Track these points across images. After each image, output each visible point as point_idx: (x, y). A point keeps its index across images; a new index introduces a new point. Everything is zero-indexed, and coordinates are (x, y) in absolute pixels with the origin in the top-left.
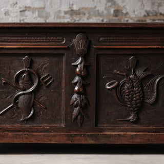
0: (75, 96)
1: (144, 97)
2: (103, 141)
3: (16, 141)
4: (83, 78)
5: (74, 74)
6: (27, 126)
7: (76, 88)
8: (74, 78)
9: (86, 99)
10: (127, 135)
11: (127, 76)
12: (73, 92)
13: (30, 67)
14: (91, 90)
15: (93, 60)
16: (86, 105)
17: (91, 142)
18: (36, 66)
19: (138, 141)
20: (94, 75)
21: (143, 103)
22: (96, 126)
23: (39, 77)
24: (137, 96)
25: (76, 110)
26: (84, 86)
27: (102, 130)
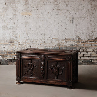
0: (42, 71)
1: (59, 72)
2: (48, 83)
4: (44, 67)
5: (41, 66)
7: (42, 69)
9: (44, 72)
10: (54, 82)
11: (55, 67)
13: (31, 63)
14: (46, 70)
15: (46, 62)
16: (44, 74)
18: (33, 62)
19: (57, 84)
20: (46, 66)
21: (58, 74)
22: (47, 79)
23: (33, 65)
24: (57, 72)
26: (44, 69)
27: (48, 80)
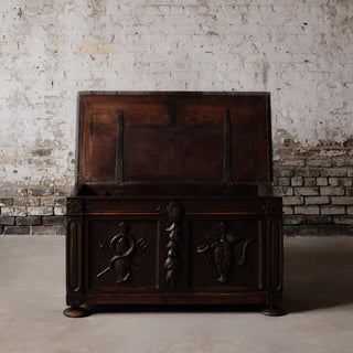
3: (113, 302)
4: (176, 243)
5: (168, 239)
6: (124, 288)
7: (170, 253)
8: (167, 243)
9: (179, 262)
11: (218, 240)
12: (167, 256)
13: (127, 233)
17: (183, 302)
18: (132, 231)
23: (135, 242)
25: (169, 273)
27: (194, 292)
